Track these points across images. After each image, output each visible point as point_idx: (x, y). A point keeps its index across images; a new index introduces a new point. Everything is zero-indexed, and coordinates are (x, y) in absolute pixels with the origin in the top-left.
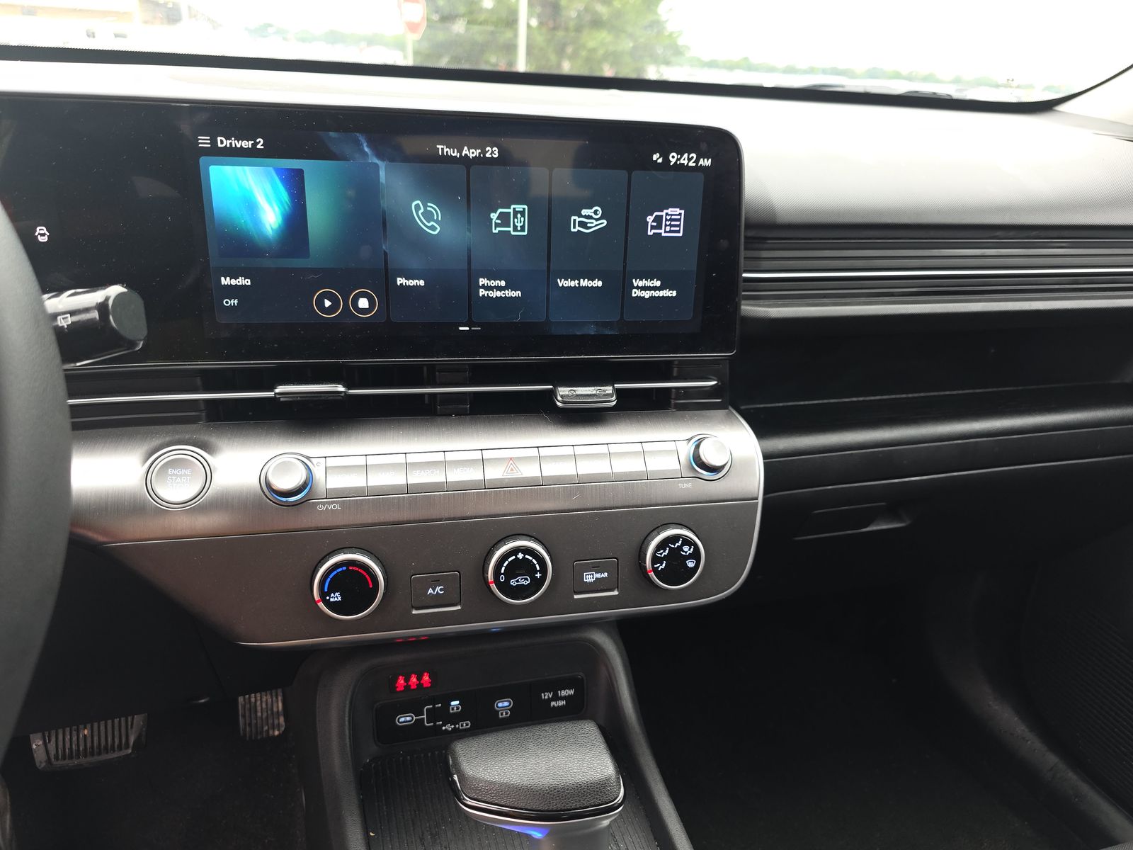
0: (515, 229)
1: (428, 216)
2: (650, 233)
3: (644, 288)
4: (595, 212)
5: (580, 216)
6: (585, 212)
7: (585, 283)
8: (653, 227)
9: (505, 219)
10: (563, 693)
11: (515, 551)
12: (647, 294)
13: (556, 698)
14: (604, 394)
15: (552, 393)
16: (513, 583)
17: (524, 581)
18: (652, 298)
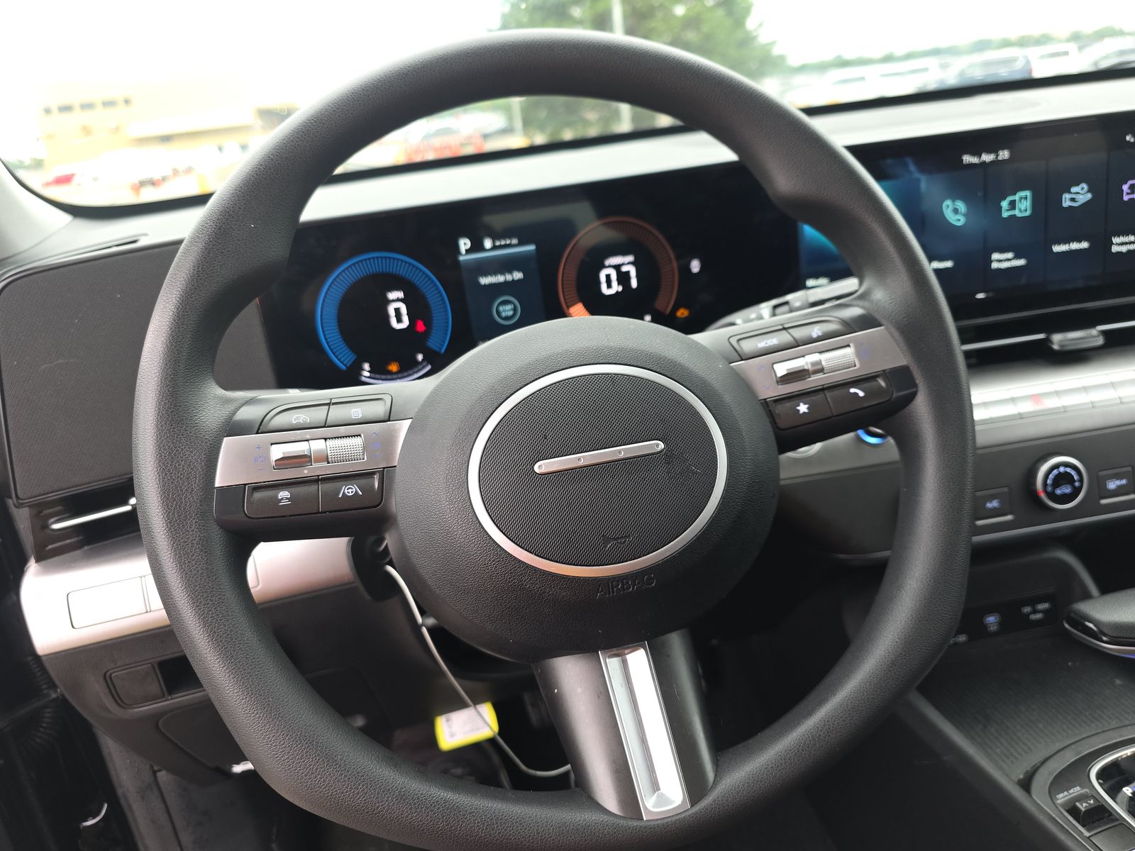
0: (1020, 210)
1: (956, 211)
2: (1126, 198)
3: (1122, 244)
4: (1083, 189)
5: (1070, 192)
6: (1074, 189)
7: (1075, 246)
8: (1128, 194)
9: (1013, 205)
10: (1041, 606)
11: (1056, 466)
12: (1124, 249)
13: (1035, 612)
14: (1092, 336)
15: (1047, 341)
16: (1058, 492)
17: (1067, 490)
18: (1129, 251)
